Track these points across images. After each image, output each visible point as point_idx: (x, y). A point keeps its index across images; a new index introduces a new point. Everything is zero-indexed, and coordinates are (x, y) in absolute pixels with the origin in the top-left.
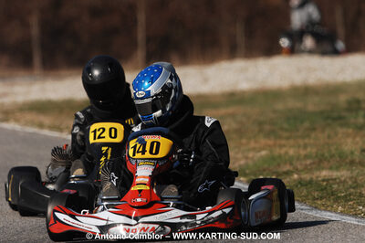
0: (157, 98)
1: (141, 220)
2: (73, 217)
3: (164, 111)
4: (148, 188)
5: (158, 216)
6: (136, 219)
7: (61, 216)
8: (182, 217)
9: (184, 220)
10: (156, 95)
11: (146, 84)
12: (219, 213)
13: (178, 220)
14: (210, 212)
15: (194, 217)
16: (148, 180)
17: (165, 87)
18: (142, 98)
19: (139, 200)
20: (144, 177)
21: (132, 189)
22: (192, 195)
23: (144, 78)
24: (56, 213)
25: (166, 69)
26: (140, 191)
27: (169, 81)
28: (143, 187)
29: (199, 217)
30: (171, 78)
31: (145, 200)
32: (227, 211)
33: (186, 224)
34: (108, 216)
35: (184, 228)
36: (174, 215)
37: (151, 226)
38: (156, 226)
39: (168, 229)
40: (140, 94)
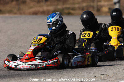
0: (54, 23)
1: (26, 64)
2: (9, 62)
3: (56, 27)
4: (31, 53)
5: (31, 62)
6: (25, 63)
8: (40, 63)
9: (40, 64)
10: (53, 22)
12: (52, 61)
13: (38, 64)
14: (49, 61)
15: (43, 63)
16: (32, 51)
17: (57, 20)
18: (49, 23)
19: (27, 57)
21: (26, 53)
22: (51, 55)
24: (5, 61)
25: (58, 14)
26: (28, 54)
27: (59, 18)
28: (29, 53)
29: (45, 63)
30: (59, 17)
32: (55, 61)
33: (40, 65)
34: (18, 62)
35: (40, 66)
36: (37, 62)
37: (29, 65)
38: (30, 65)
39: (34, 66)
40: (49, 21)
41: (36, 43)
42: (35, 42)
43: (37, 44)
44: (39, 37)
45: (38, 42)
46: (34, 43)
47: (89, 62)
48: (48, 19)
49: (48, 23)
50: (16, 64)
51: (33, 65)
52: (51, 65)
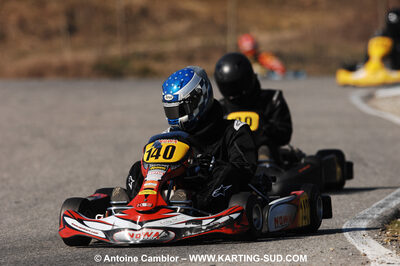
0: (185, 103)
1: (145, 225)
2: (81, 221)
3: (190, 116)
4: (155, 193)
5: (162, 221)
6: (141, 224)
7: (70, 221)
8: (187, 222)
9: (189, 226)
10: (184, 100)
11: (175, 87)
12: (226, 218)
13: (183, 225)
14: (217, 218)
15: (200, 222)
16: (155, 185)
17: (194, 93)
18: (170, 102)
19: (144, 205)
20: (153, 182)
21: (140, 193)
22: (206, 199)
23: (174, 81)
24: (66, 218)
26: (146, 196)
27: (199, 87)
28: (150, 192)
29: (205, 222)
30: (201, 84)
31: (150, 205)
32: (235, 216)
33: (191, 229)
34: (114, 221)
35: (189, 233)
36: (179, 220)
37: (155, 231)
38: (160, 231)
39: (172, 234)
40: (169, 97)
41: (161, 159)
42: (157, 157)
43: (164, 163)
44: (165, 143)
45: (164, 157)
46: (152, 160)
47: (305, 218)
48: (166, 89)
49: (165, 101)
50: (109, 228)
51: (166, 229)
52: (224, 230)
